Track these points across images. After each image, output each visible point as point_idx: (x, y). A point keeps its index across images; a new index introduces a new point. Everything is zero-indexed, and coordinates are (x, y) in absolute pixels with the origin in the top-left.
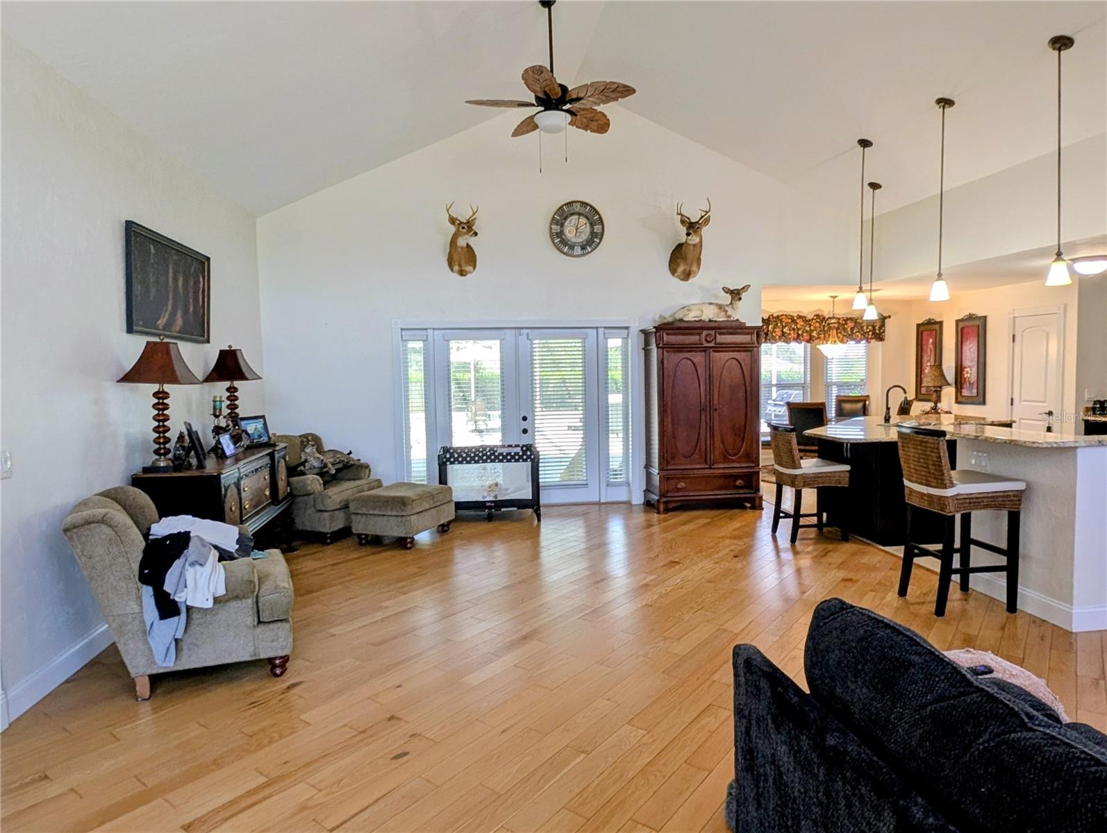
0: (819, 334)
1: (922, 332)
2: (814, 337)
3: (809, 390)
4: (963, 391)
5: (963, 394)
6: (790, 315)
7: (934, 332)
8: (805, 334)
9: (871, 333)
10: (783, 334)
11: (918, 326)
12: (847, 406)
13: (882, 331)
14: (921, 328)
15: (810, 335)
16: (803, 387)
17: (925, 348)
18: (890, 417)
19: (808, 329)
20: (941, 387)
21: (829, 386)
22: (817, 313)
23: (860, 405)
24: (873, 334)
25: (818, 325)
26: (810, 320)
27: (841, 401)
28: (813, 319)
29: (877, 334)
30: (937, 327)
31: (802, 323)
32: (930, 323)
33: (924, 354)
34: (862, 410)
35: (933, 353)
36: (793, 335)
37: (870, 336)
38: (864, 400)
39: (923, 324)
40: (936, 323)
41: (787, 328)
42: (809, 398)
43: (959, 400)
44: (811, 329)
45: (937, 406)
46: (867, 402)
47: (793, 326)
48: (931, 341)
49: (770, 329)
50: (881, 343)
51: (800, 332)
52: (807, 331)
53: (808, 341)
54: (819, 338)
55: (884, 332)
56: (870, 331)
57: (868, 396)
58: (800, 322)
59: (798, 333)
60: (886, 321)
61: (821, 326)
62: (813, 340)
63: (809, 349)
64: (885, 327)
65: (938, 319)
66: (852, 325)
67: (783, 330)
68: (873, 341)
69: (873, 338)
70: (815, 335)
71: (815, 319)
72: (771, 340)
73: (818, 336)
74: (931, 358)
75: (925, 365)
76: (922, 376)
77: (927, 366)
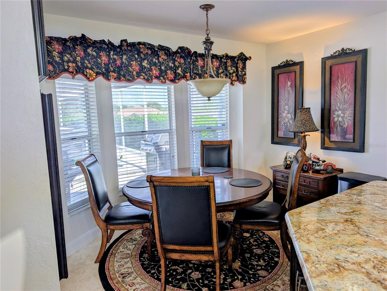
0: (184, 72)
1: (278, 75)
2: (179, 74)
3: (175, 137)
4: (332, 136)
5: (332, 139)
6: (149, 44)
7: (294, 73)
8: (169, 72)
9: (234, 75)
10: (142, 68)
11: (274, 69)
13: (243, 73)
15: (175, 73)
17: (281, 91)
19: (171, 64)
22: (181, 45)
24: (237, 75)
25: (182, 61)
26: (174, 53)
29: (240, 76)
30: (297, 68)
31: (165, 57)
32: (288, 64)
33: (281, 97)
35: (293, 96)
36: (155, 72)
37: (234, 78)
39: (279, 67)
40: (295, 64)
41: (146, 62)
43: (326, 146)
44: (175, 66)
47: (154, 60)
48: (289, 83)
49: (124, 60)
50: (243, 85)
51: (163, 68)
52: (171, 68)
53: (173, 81)
54: (184, 77)
55: (245, 74)
57: (232, 141)
58: (163, 56)
59: (160, 69)
60: (247, 62)
61: (187, 63)
62: (179, 79)
63: (173, 91)
64: (246, 69)
65: (297, 60)
66: (218, 64)
67: (141, 63)
68: (237, 83)
69: (236, 81)
70: (180, 72)
71: (179, 53)
72: (128, 77)
73: (184, 74)
74: (290, 101)
75: (282, 108)
76: (279, 120)
77: (285, 109)
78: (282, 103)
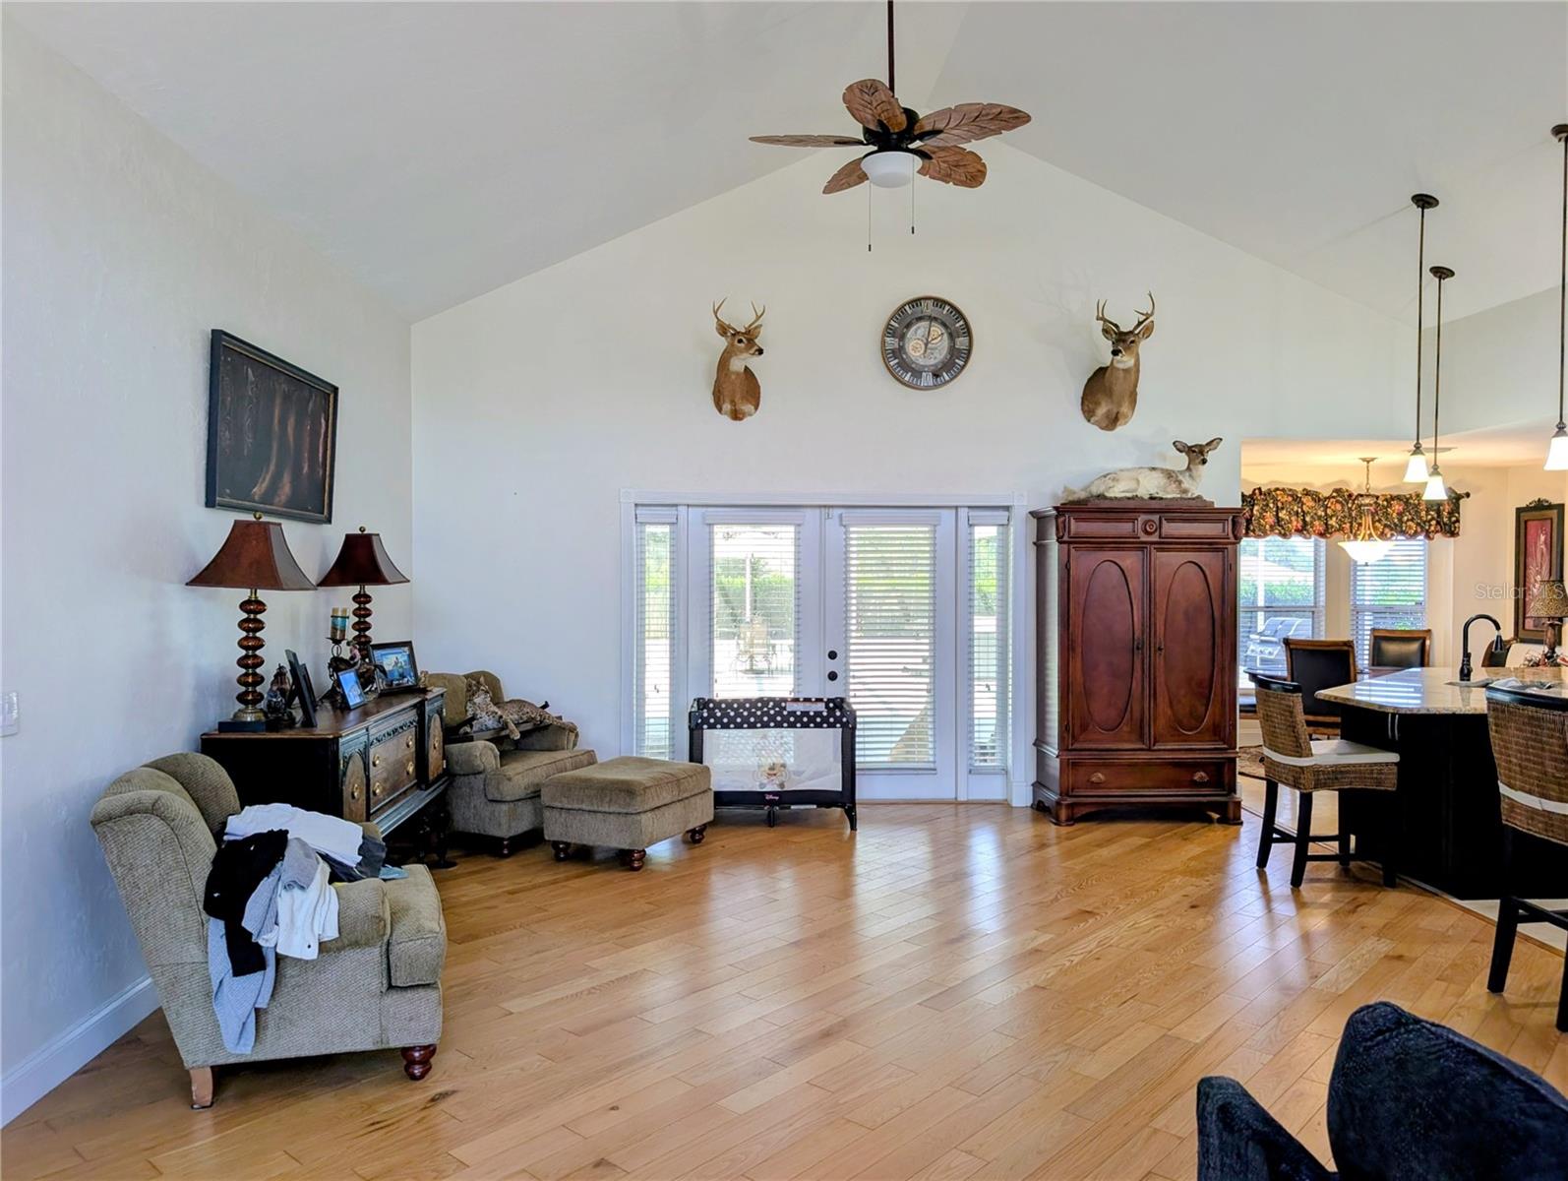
0: (1341, 522)
1: (1526, 522)
2: (1332, 527)
3: (1323, 618)
6: (1290, 490)
7: (1549, 521)
8: (1317, 523)
9: (1433, 522)
10: (1278, 520)
11: (1519, 511)
12: (1392, 649)
13: (1454, 519)
14: (1525, 516)
15: (1326, 524)
16: (1313, 612)
17: (1531, 549)
18: (1470, 671)
19: (1321, 513)
20: (1561, 619)
21: (1358, 611)
22: (1338, 487)
23: (1415, 646)
24: (1438, 523)
25: (1339, 507)
26: (1326, 498)
27: (1379, 639)
28: (1329, 498)
29: (1445, 524)
30: (1554, 513)
31: (1312, 504)
32: (1540, 506)
33: (1529, 560)
34: (1419, 655)
35: (1547, 558)
36: (1296, 523)
37: (1432, 528)
38: (1422, 638)
39: (1527, 509)
40: (1551, 507)
41: (1284, 512)
42: (1323, 633)
44: (1326, 514)
45: (1554, 652)
46: (1428, 642)
47: (1296, 508)
48: (1543, 538)
49: (1255, 512)
50: (1452, 539)
51: (1308, 519)
52: (1320, 518)
53: (1322, 535)
54: (1341, 529)
55: (1458, 521)
56: (1433, 519)
57: (1429, 631)
58: (1308, 502)
59: (1304, 520)
60: (1461, 502)
61: (1346, 510)
62: (1331, 533)
63: (1323, 549)
64: (1459, 513)
65: (1555, 501)
66: (1401, 508)
67: (1277, 514)
68: (1438, 536)
69: (1437, 532)
70: (1334, 524)
71: (1334, 497)
72: (1257, 532)
73: (1340, 525)
74: (1544, 568)
75: (1532, 580)
76: (1527, 599)
77: (1536, 581)
78: (1532, 570)
